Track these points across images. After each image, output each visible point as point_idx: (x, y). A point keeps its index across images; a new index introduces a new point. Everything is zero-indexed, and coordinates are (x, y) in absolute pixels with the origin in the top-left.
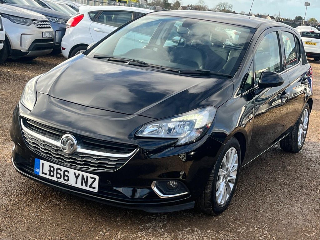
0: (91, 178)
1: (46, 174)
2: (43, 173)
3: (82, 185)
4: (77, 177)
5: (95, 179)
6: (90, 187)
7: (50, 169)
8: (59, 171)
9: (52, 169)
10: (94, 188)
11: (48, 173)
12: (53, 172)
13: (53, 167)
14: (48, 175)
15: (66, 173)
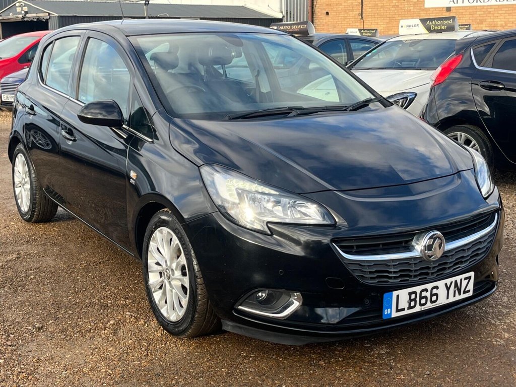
0: (465, 279)
1: (403, 310)
2: (398, 310)
3: (454, 296)
4: (448, 289)
5: (469, 278)
6: (465, 292)
7: (410, 297)
8: (424, 294)
9: (413, 296)
10: (469, 291)
11: (407, 306)
12: (415, 300)
13: (415, 293)
14: (406, 309)
15: (435, 291)
